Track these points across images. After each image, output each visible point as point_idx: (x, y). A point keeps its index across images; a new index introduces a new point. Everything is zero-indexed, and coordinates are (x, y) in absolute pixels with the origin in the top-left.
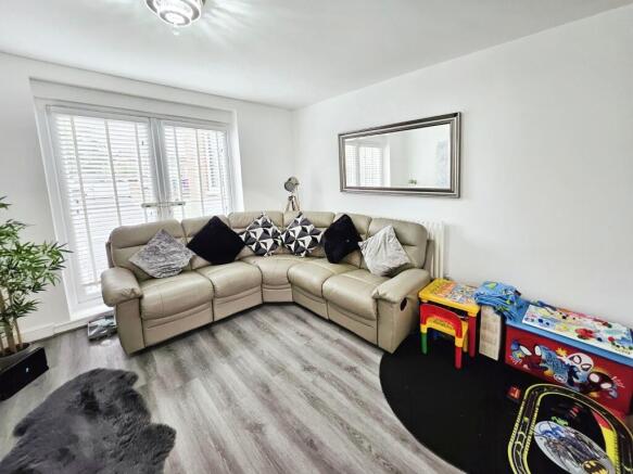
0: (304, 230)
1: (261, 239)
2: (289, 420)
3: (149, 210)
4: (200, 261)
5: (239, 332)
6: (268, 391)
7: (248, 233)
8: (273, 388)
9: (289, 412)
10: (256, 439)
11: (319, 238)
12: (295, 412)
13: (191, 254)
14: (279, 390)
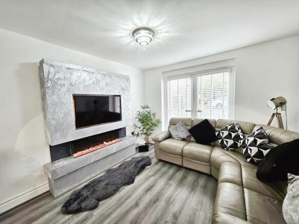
0: (255, 141)
1: (225, 138)
2: (142, 216)
3: (188, 113)
4: (193, 139)
5: (185, 177)
6: (155, 202)
7: (219, 132)
8: (157, 203)
9: (146, 215)
10: (132, 207)
11: (265, 152)
12: (146, 218)
13: (188, 134)
14: (157, 207)
